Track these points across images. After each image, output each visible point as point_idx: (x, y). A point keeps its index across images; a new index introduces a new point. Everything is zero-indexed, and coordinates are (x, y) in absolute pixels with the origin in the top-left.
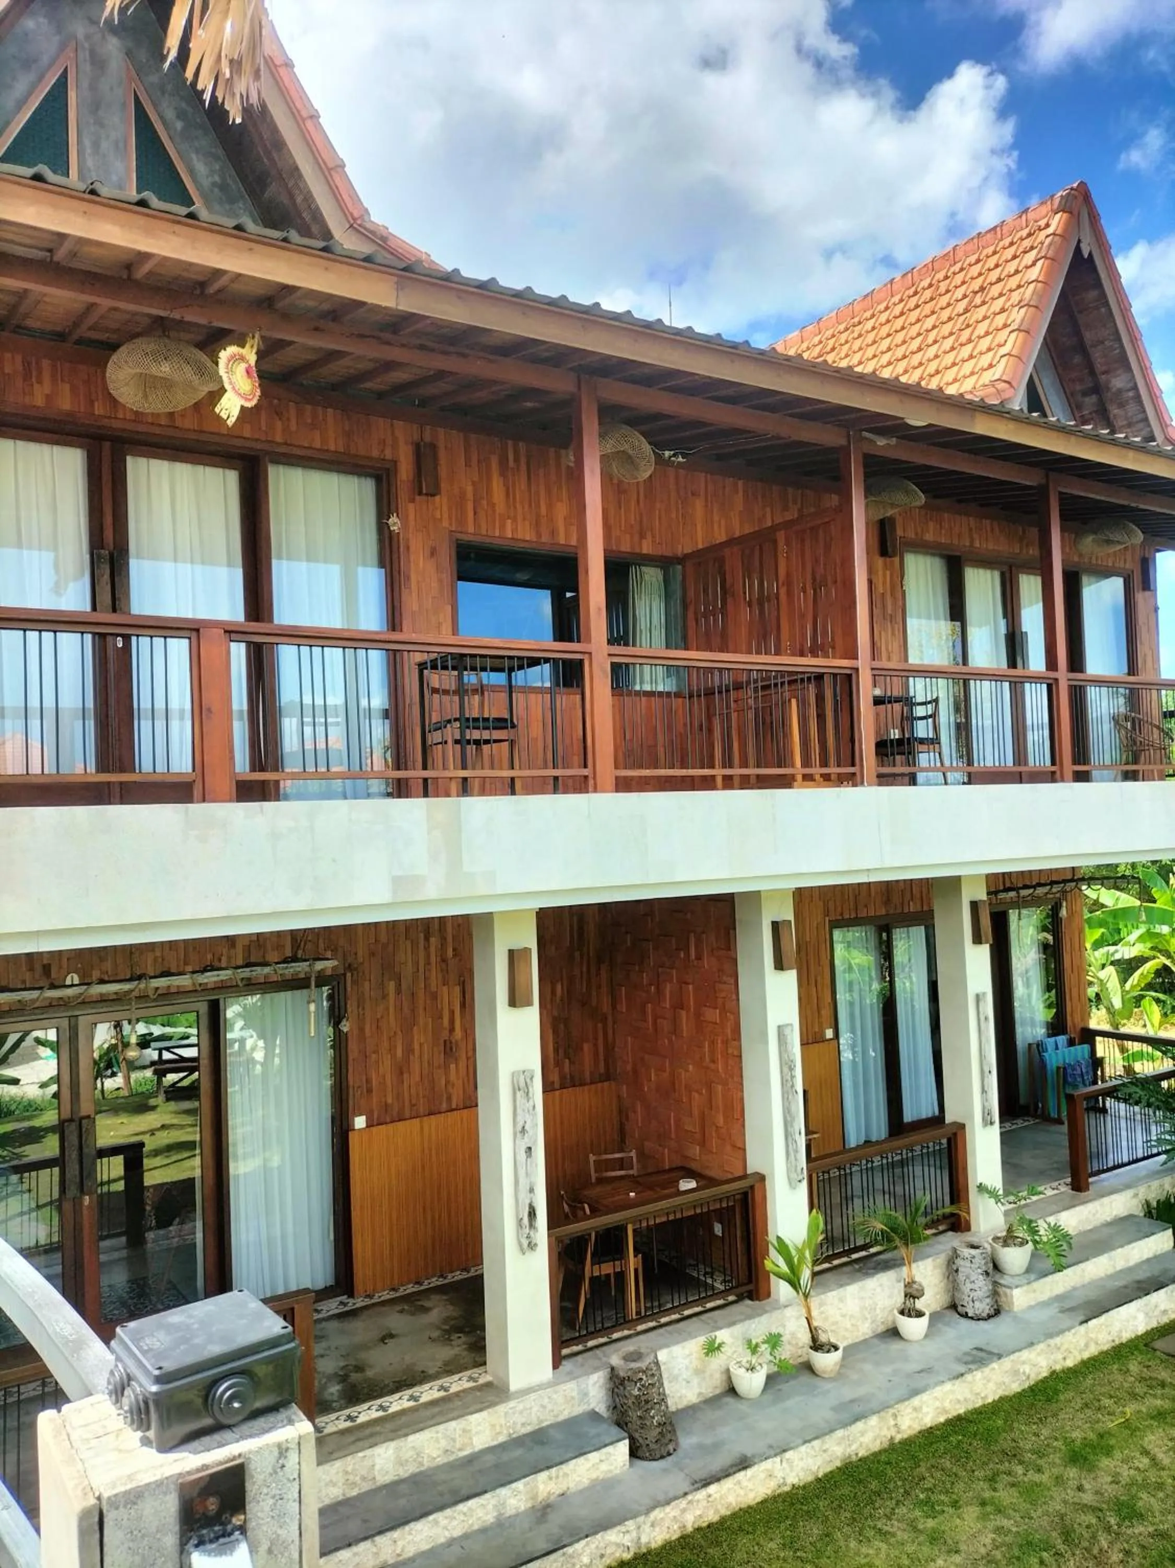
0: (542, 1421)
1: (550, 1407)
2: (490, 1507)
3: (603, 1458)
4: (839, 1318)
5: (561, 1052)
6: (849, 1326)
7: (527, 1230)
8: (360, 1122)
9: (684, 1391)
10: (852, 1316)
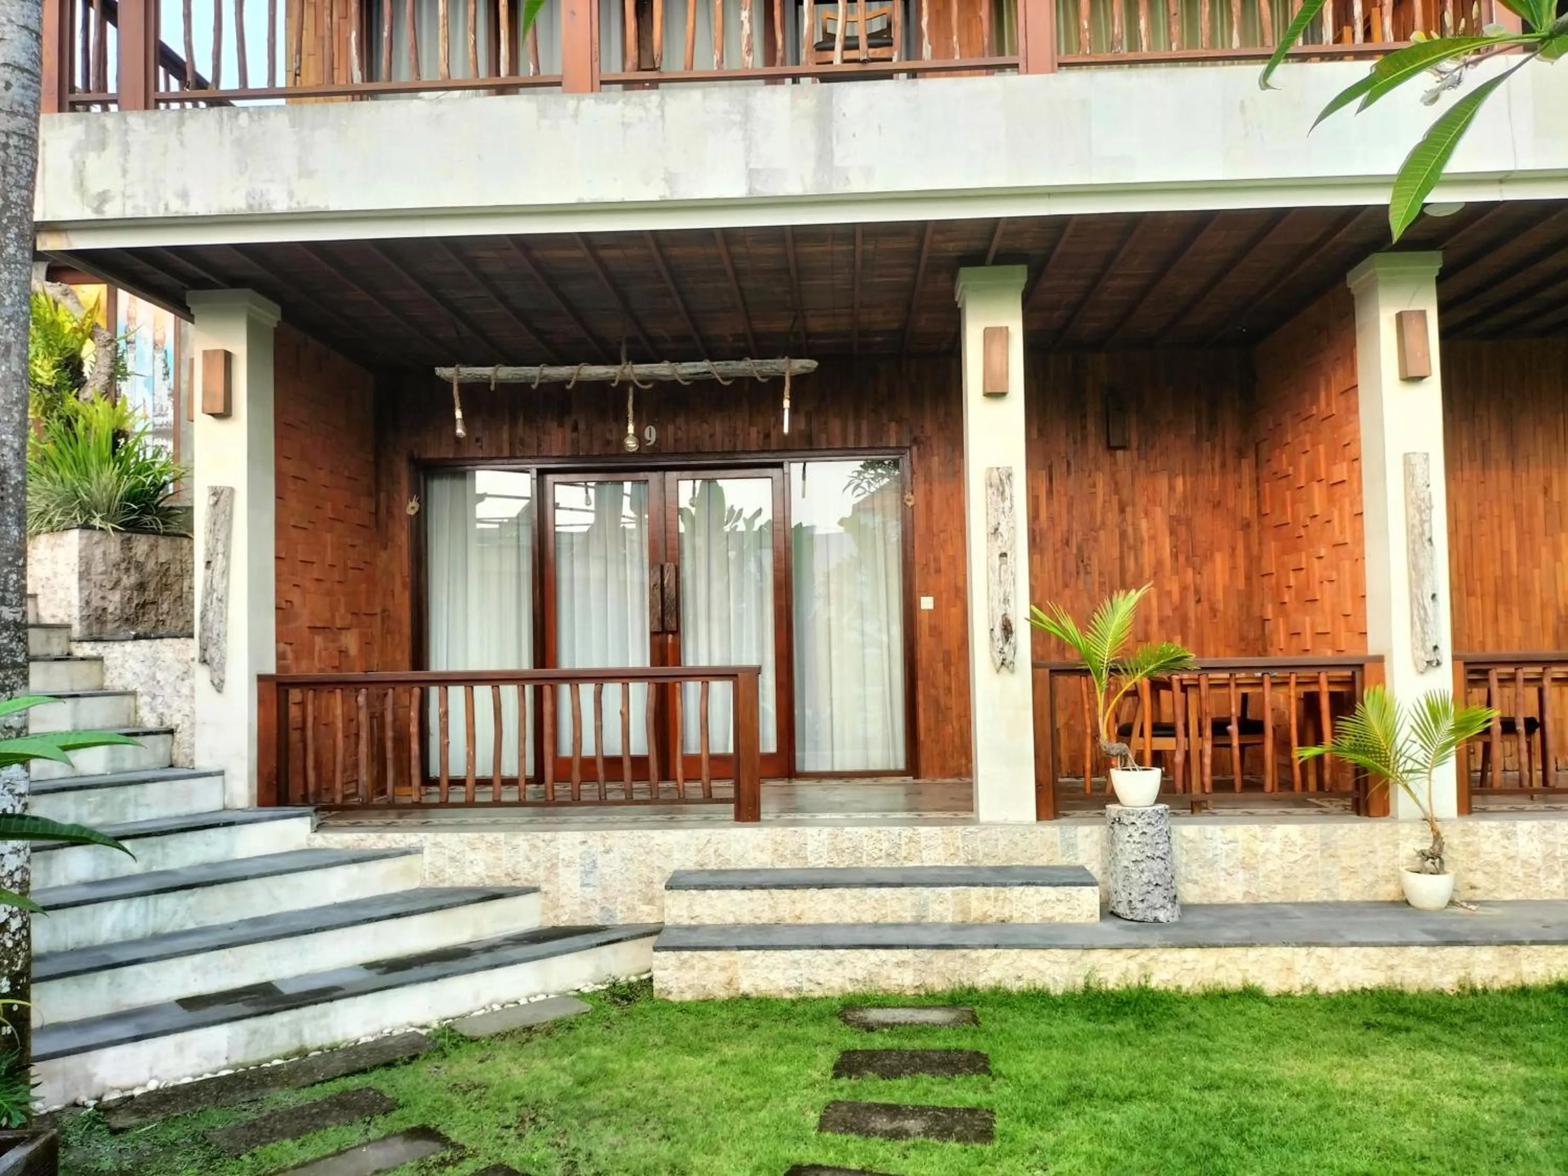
0: (1011, 859)
1: (1022, 845)
2: (908, 903)
3: (1062, 898)
4: (1501, 859)
5: (1182, 558)
6: (1520, 875)
7: (1000, 644)
8: (927, 603)
9: (1222, 884)
10: (1525, 863)
